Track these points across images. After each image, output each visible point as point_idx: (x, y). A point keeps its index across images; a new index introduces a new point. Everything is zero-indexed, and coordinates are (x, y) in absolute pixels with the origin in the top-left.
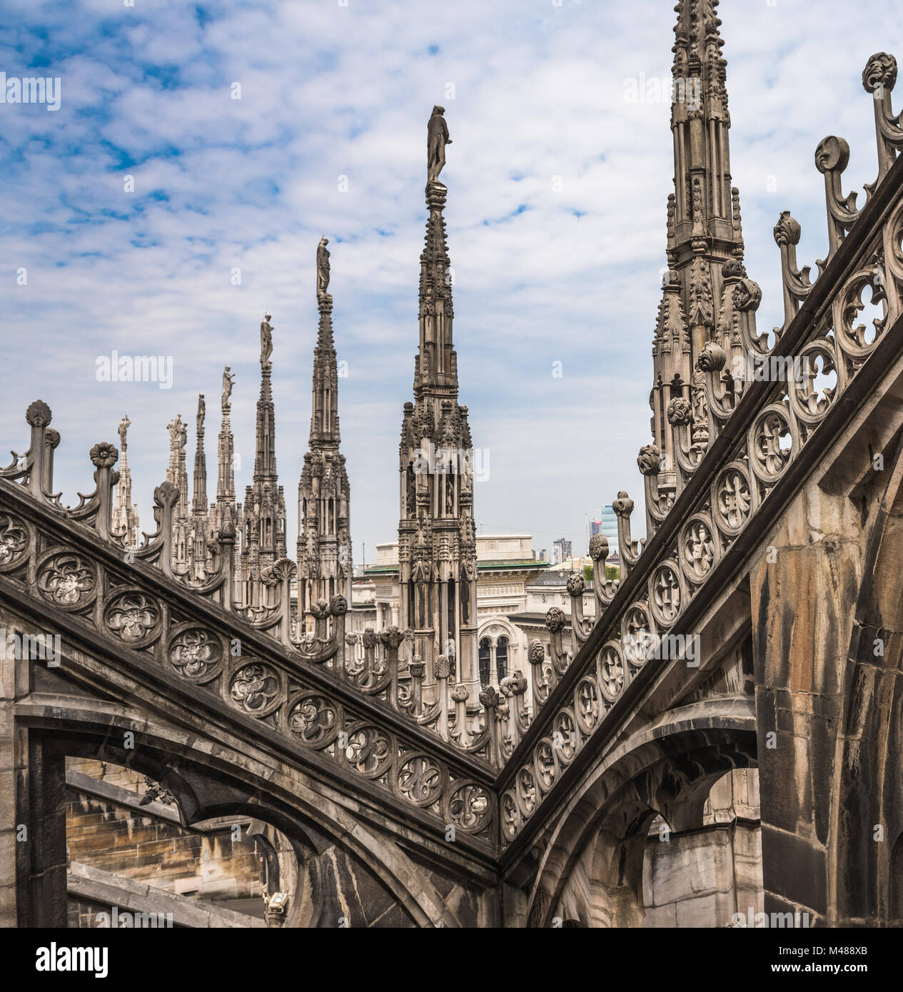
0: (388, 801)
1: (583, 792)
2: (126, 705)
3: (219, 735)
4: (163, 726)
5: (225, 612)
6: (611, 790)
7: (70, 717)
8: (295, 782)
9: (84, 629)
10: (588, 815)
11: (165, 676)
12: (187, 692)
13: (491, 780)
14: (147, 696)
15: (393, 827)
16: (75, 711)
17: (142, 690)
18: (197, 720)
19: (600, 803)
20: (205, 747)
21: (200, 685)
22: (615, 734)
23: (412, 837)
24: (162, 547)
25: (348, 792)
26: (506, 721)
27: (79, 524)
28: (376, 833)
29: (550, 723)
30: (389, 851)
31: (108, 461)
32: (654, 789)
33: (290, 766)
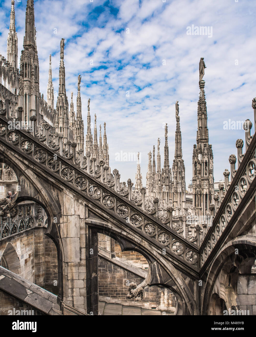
0: (169, 252)
1: (216, 257)
2: (108, 222)
3: (128, 231)
4: (115, 227)
5: (129, 201)
6: (224, 258)
7: (96, 224)
8: (145, 244)
9: (98, 204)
10: (219, 264)
11: (116, 216)
12: (120, 220)
13: (198, 251)
14: (112, 220)
15: (171, 259)
16: (97, 222)
17: (111, 219)
18: (123, 227)
19: (222, 261)
20: (125, 233)
21: (124, 218)
22: (223, 242)
23: (175, 262)
24: (114, 185)
25: (159, 248)
26: (202, 235)
27: (97, 179)
28: (166, 260)
29: (210, 236)
30: (169, 265)
31: (102, 164)
32: (234, 260)
33: (144, 240)
